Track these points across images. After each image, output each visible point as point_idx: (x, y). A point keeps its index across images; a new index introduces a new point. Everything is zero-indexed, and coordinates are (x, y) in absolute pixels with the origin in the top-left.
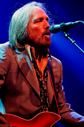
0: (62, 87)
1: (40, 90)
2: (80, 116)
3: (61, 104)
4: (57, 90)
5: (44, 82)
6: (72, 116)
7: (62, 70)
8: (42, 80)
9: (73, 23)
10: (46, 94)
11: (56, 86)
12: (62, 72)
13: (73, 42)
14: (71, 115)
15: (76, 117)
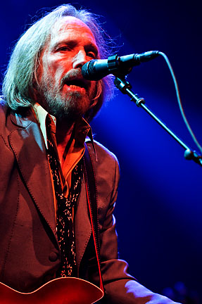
0: (112, 219)
1: (58, 221)
2: (150, 292)
3: (106, 259)
4: (101, 227)
5: (68, 203)
6: (130, 291)
7: (117, 180)
8: (66, 197)
9: (138, 56)
10: (71, 232)
11: (100, 217)
12: (116, 183)
13: (138, 100)
14: (127, 289)
15: (138, 295)
